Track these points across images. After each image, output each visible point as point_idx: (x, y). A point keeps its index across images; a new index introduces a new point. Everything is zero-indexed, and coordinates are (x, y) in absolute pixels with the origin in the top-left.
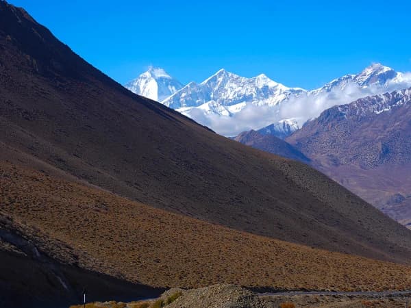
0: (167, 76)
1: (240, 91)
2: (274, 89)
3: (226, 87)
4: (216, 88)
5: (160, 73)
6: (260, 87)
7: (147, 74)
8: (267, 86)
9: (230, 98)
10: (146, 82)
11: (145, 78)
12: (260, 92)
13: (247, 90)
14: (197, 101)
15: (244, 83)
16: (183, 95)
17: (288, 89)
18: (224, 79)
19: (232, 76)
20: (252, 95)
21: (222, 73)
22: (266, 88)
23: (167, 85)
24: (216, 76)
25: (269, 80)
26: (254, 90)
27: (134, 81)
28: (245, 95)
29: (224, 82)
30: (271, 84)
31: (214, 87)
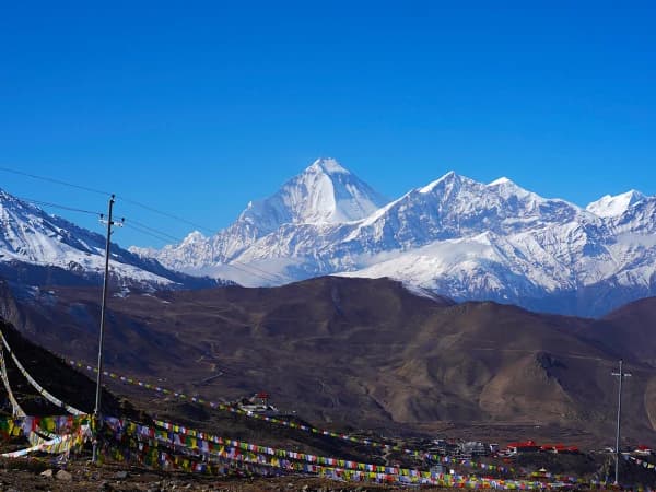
0: (344, 170)
1: (478, 202)
2: (526, 200)
3: (459, 197)
4: (445, 198)
5: (333, 166)
6: (506, 198)
7: (316, 166)
8: (516, 196)
9: (466, 212)
10: (316, 179)
11: (314, 173)
12: (506, 205)
13: (488, 201)
14: (421, 218)
15: (483, 192)
16: (402, 208)
17: (546, 200)
18: (455, 187)
19: (465, 182)
20: (495, 209)
21: (451, 177)
22: (514, 199)
23: (344, 183)
24: (443, 182)
25: (516, 187)
26: (498, 201)
27: (297, 178)
28: (485, 209)
29: (456, 189)
30: (522, 193)
31: (442, 196)
